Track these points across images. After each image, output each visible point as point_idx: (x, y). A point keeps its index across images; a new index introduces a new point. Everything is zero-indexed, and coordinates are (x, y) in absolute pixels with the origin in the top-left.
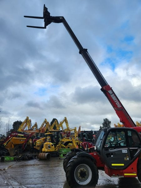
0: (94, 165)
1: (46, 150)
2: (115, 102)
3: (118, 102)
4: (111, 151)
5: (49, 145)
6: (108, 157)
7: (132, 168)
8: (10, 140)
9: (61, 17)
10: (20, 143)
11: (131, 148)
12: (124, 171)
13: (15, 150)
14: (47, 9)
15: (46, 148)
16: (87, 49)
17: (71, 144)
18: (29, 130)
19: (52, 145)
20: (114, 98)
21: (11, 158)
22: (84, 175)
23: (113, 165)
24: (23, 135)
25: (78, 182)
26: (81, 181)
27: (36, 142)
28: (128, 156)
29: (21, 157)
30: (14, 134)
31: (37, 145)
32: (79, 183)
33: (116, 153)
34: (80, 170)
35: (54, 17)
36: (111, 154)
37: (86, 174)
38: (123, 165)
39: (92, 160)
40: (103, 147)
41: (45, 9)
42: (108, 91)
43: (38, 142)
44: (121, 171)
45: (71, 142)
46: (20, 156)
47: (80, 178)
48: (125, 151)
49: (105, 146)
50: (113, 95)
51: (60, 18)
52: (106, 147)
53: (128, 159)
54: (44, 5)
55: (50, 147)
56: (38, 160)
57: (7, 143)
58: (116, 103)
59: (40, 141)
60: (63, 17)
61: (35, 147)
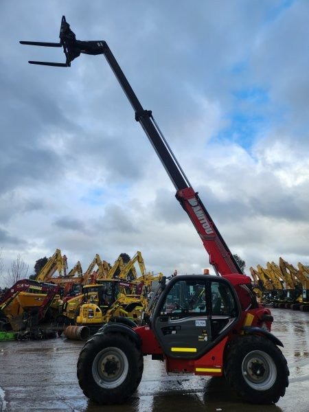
0: (136, 350)
1: (85, 320)
2: (201, 222)
3: (207, 224)
4: (172, 321)
5: (90, 310)
6: (165, 333)
7: (213, 358)
8: (13, 299)
9: (99, 42)
10: (35, 305)
11: (214, 318)
12: (196, 362)
13: (23, 319)
14: (68, 25)
15: (85, 315)
16: (150, 112)
17: (140, 309)
18: (61, 277)
19: (97, 310)
20: (200, 215)
21: (8, 334)
22: (112, 369)
23: (174, 349)
24: (40, 289)
25: (99, 382)
26: (104, 380)
27: (67, 304)
28: (206, 333)
29: (28, 334)
30: (22, 285)
31: (69, 309)
32: (100, 385)
33: (182, 326)
34: (106, 358)
35: (84, 42)
36: (171, 328)
37: (119, 366)
38: (194, 350)
39: (131, 339)
40: (158, 314)
41: (65, 26)
42: (189, 201)
43: (72, 303)
44: (190, 363)
45: (139, 304)
46: (26, 332)
47: (106, 374)
48: (201, 322)
49: (162, 313)
50: (199, 208)
51: (98, 44)
52: (164, 315)
53: (206, 339)
54: (64, 17)
55: (92, 315)
56: (64, 339)
57: (7, 305)
58: (203, 226)
59: (76, 301)
60: (104, 43)
61: (65, 314)
